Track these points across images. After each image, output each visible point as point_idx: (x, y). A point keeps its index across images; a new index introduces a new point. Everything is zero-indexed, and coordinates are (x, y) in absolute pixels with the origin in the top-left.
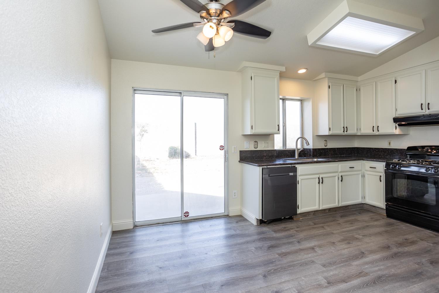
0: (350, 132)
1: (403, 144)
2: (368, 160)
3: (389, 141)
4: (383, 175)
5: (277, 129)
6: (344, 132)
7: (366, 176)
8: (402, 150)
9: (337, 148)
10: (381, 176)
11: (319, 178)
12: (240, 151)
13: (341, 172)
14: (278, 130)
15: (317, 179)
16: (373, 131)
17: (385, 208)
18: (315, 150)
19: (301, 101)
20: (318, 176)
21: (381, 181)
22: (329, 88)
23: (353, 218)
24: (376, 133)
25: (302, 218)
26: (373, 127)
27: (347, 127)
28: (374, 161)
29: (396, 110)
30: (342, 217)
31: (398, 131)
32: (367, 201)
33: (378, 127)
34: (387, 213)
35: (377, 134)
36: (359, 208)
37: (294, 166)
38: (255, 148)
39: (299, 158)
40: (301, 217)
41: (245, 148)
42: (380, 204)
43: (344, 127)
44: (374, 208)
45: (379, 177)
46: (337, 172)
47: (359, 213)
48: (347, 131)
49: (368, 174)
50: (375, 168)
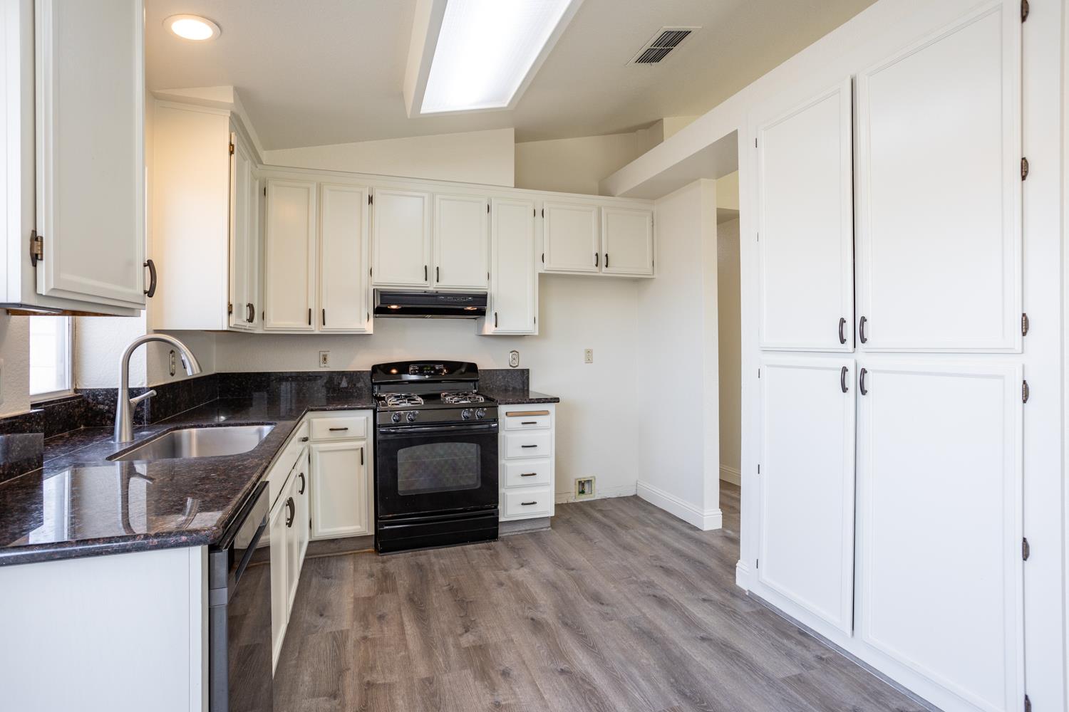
1: (362, 362)
2: (325, 410)
3: (322, 353)
4: (368, 444)
5: (139, 287)
6: (251, 320)
7: (317, 458)
8: (355, 373)
10: (361, 449)
11: (286, 504)
14: (150, 293)
16: (310, 324)
17: (372, 533)
21: (363, 462)
22: (233, 151)
24: (316, 328)
26: (310, 311)
27: (252, 306)
28: (345, 409)
29: (370, 272)
31: (369, 327)
32: (320, 530)
33: (324, 311)
34: (377, 545)
35: (317, 332)
42: (359, 527)
43: (248, 306)
44: (332, 546)
45: (360, 451)
46: (294, 466)
49: (320, 452)
50: (346, 429)
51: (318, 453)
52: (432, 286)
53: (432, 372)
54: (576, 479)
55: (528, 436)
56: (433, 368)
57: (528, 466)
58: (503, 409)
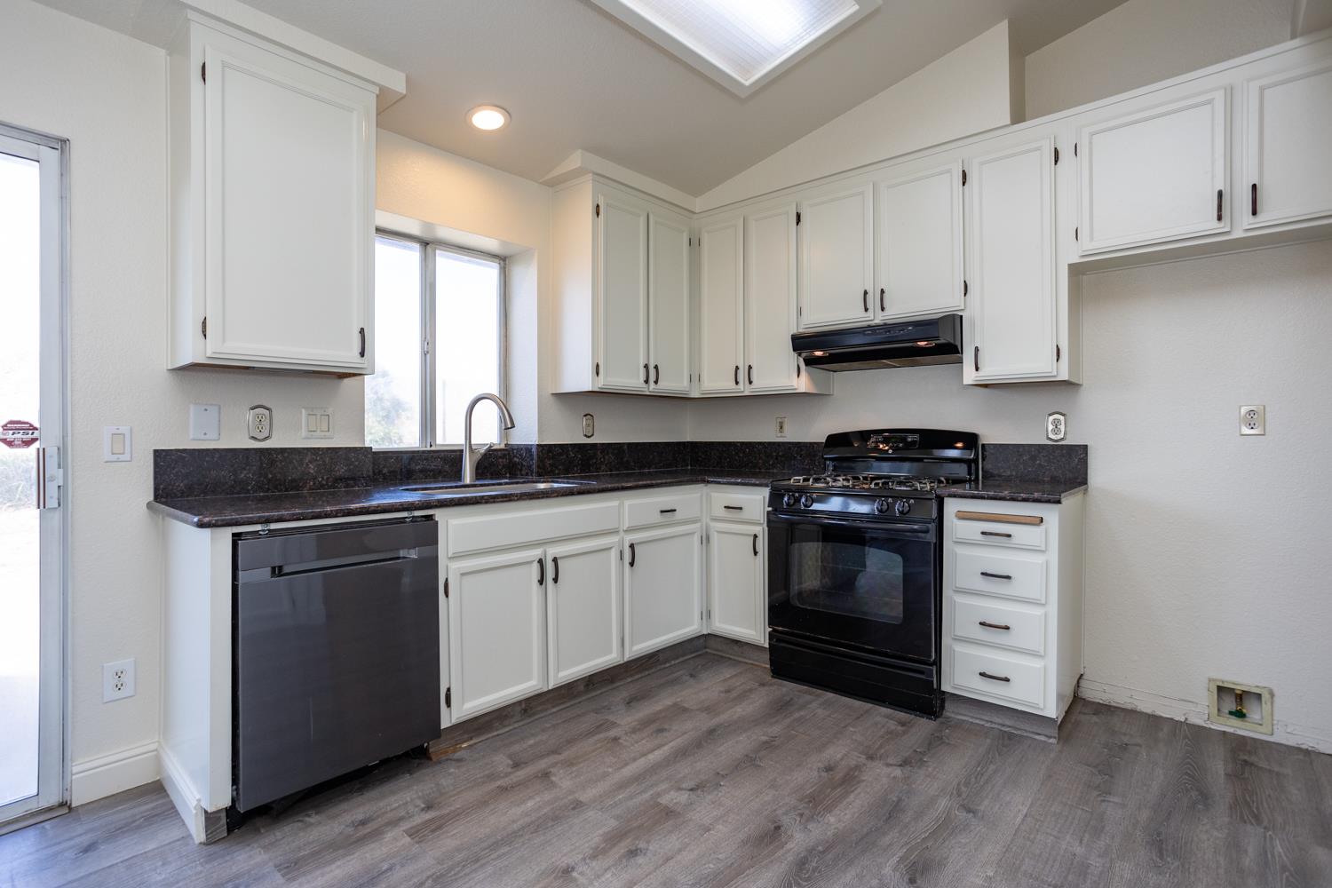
0: (668, 385)
1: (816, 429)
2: (719, 483)
3: (779, 420)
4: (761, 530)
5: (357, 349)
6: (647, 381)
7: (715, 538)
8: (812, 444)
9: (629, 444)
10: (755, 536)
11: (540, 561)
12: (156, 452)
13: (629, 530)
14: (362, 354)
15: (535, 567)
16: (737, 383)
17: (767, 646)
18: (546, 450)
19: (504, 261)
20: (536, 553)
21: (756, 553)
22: (598, 214)
23: (669, 702)
24: (744, 389)
25: (471, 739)
26: (737, 368)
27: (656, 367)
28: (737, 484)
29: (800, 312)
30: (630, 702)
31: (802, 384)
32: (717, 624)
33: (750, 367)
34: (772, 662)
35: (746, 393)
36: (692, 653)
37: (430, 518)
38: (254, 438)
39: (477, 483)
40: (466, 736)
41: (191, 437)
42: (754, 633)
43: (646, 366)
45: (752, 538)
46: (615, 532)
47: (692, 676)
48: (656, 382)
49: (718, 532)
50: (741, 508)
51: (716, 533)
52: (878, 318)
53: (901, 445)
54: (1210, 680)
55: (997, 559)
56: (904, 440)
57: (998, 610)
58: (952, 507)
